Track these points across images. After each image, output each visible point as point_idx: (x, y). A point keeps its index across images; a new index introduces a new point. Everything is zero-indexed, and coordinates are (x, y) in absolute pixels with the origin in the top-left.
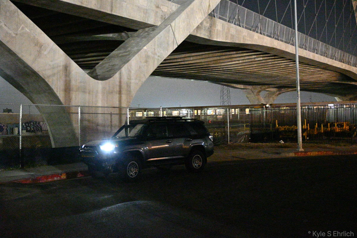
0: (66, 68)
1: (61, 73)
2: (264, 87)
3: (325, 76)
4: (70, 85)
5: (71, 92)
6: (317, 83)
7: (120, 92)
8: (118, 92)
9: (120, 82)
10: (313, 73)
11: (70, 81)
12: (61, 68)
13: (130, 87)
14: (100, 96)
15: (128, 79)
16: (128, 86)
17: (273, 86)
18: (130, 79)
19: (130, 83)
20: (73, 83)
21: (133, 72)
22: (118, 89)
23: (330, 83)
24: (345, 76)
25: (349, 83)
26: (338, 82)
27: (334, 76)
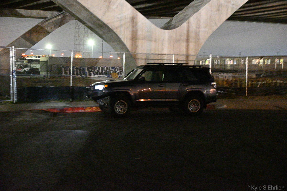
0: (133, 20)
1: (128, 24)
4: (136, 35)
5: (137, 41)
7: (188, 41)
8: (185, 41)
9: (188, 31)
11: (136, 31)
12: (128, 20)
13: (199, 35)
14: (166, 44)
15: (197, 27)
16: (197, 34)
18: (199, 28)
19: (199, 31)
20: (140, 33)
21: (202, 21)
22: (185, 37)
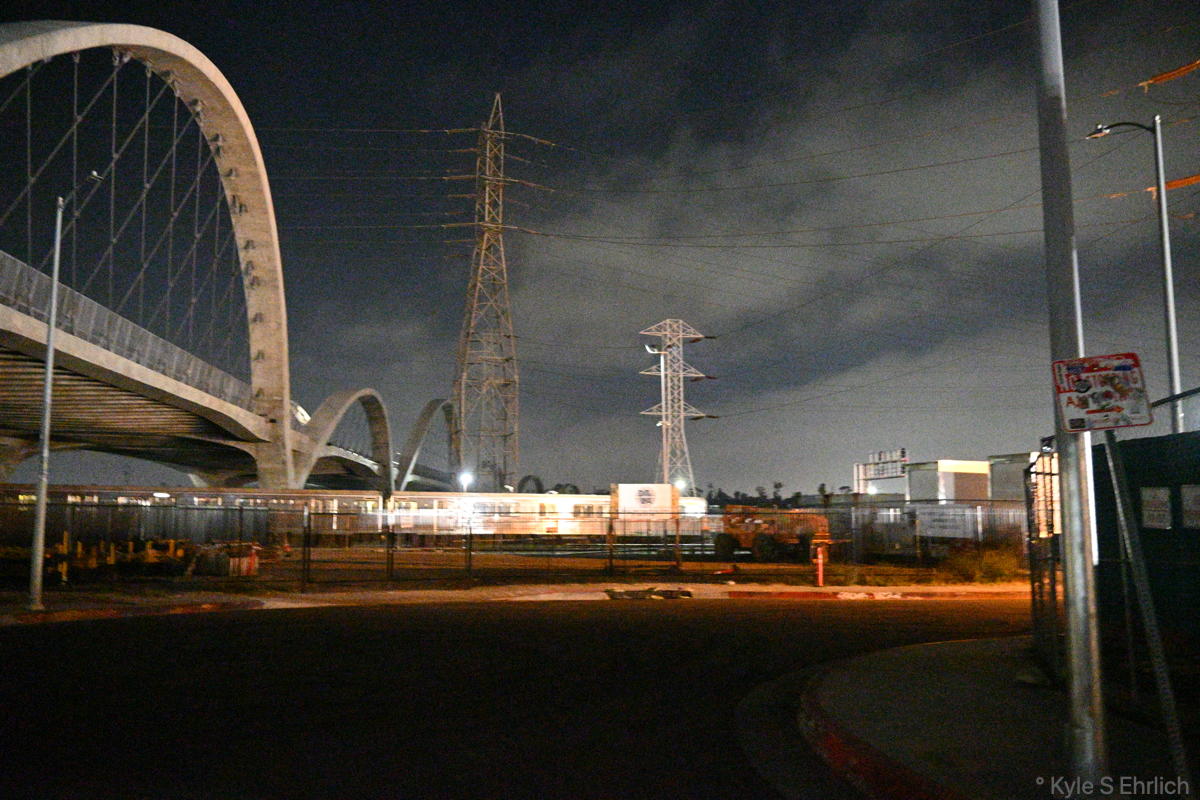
3: (159, 420)
6: (138, 434)
10: (127, 410)
17: (9, 431)
23: (173, 437)
24: (210, 423)
25: (222, 442)
26: (193, 436)
27: (182, 423)
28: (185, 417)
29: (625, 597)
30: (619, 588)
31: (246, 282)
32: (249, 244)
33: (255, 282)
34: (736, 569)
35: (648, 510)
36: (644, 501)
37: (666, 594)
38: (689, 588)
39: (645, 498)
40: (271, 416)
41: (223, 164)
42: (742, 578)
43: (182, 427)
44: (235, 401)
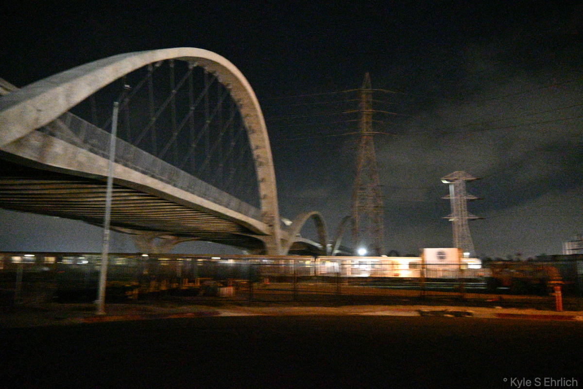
2: (157, 233)
3: (222, 226)
6: (216, 233)
10: (208, 222)
17: (168, 233)
23: (230, 234)
24: (244, 227)
25: (250, 235)
26: (238, 233)
27: (233, 227)
28: (233, 225)
29: (429, 315)
30: (425, 309)
31: (257, 164)
32: (257, 147)
33: (261, 164)
34: (501, 298)
35: (442, 263)
36: (442, 258)
37: (455, 314)
38: (471, 310)
39: (441, 256)
40: (271, 224)
41: (243, 112)
42: (506, 304)
43: (233, 230)
44: (254, 217)
